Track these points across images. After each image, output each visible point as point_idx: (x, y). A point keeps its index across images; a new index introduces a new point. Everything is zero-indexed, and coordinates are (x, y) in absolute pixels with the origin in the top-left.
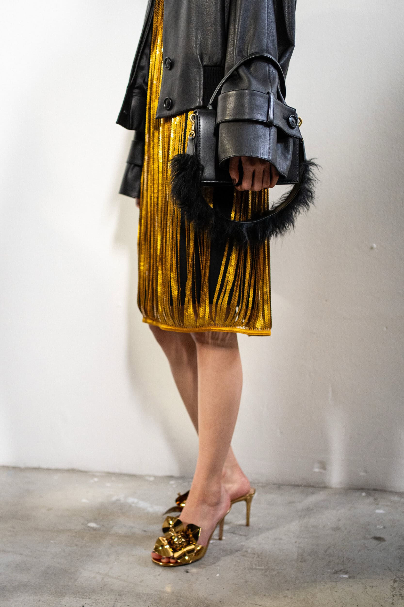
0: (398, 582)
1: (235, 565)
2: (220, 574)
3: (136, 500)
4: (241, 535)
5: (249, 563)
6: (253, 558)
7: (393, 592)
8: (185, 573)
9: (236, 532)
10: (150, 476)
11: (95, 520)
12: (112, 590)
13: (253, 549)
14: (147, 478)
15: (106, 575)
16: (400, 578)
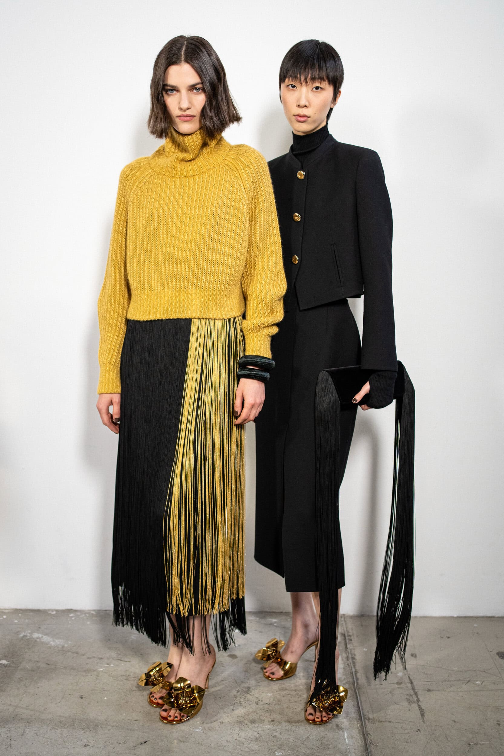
0: (240, 692)
1: (120, 688)
2: (107, 697)
3: (40, 635)
4: (126, 661)
5: (130, 686)
6: (134, 681)
7: (234, 700)
8: (80, 699)
9: (122, 659)
10: (52, 611)
11: (5, 657)
12: (22, 719)
13: (135, 673)
14: (50, 612)
15: (17, 706)
16: (242, 689)
